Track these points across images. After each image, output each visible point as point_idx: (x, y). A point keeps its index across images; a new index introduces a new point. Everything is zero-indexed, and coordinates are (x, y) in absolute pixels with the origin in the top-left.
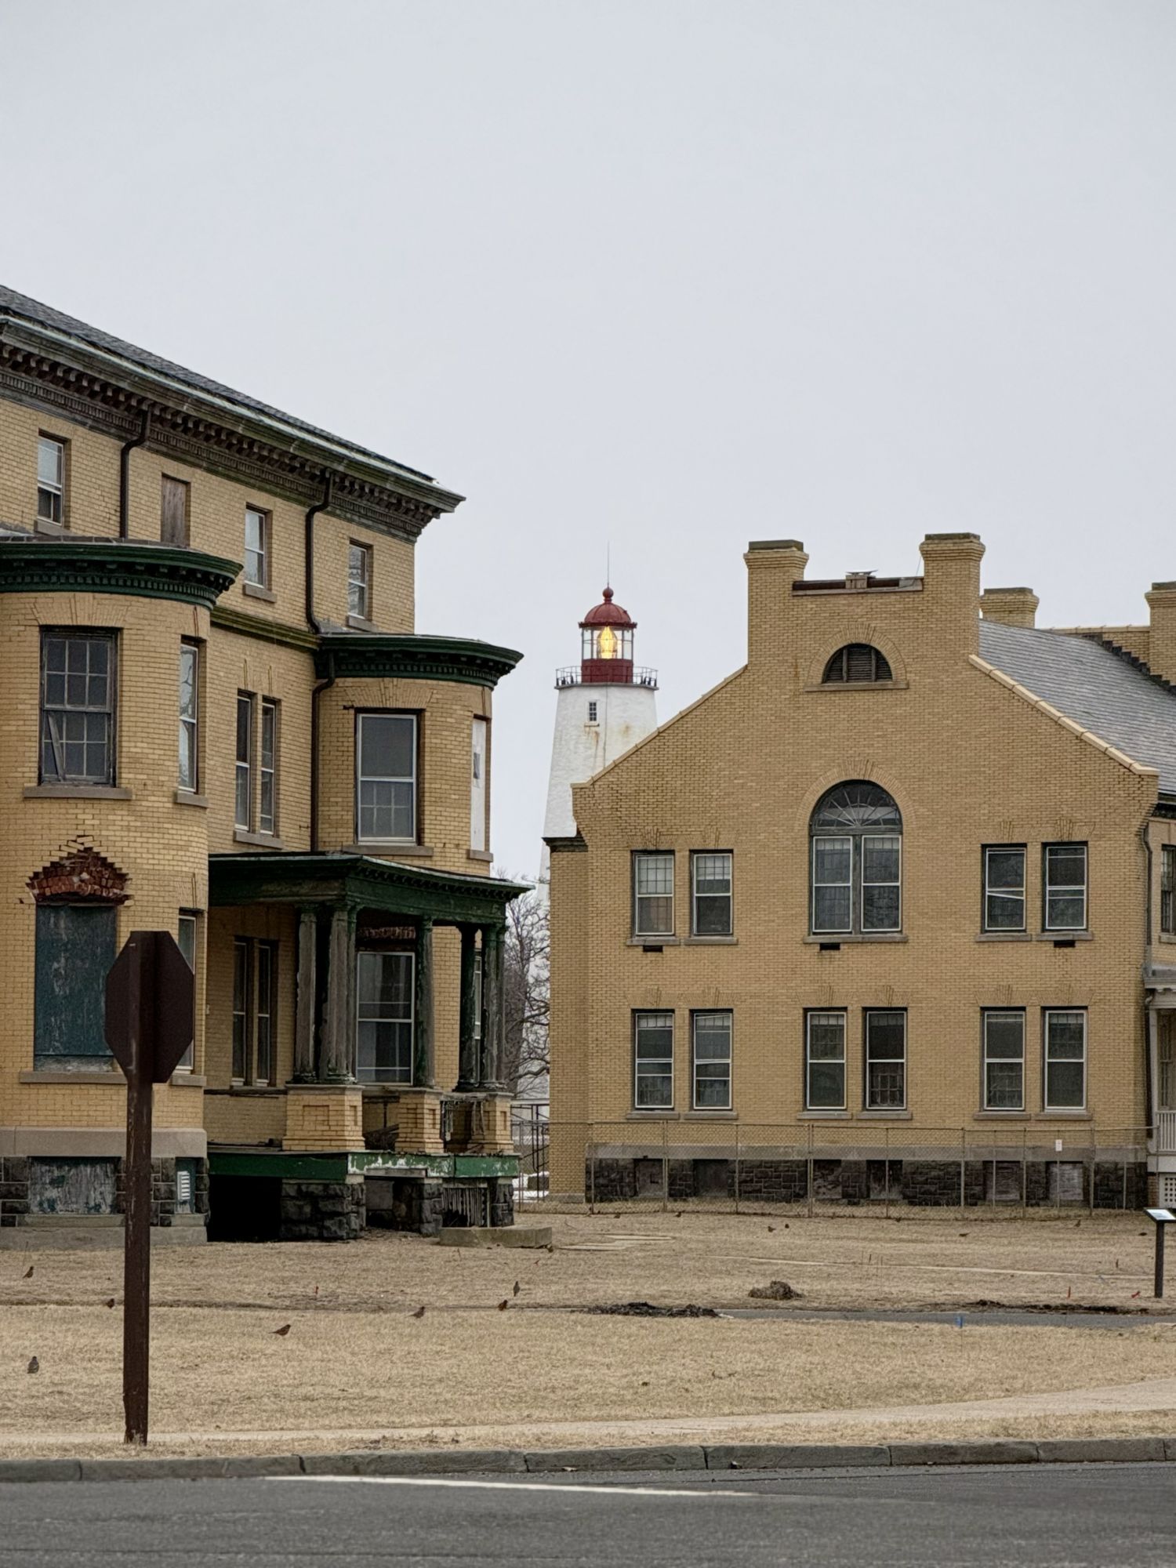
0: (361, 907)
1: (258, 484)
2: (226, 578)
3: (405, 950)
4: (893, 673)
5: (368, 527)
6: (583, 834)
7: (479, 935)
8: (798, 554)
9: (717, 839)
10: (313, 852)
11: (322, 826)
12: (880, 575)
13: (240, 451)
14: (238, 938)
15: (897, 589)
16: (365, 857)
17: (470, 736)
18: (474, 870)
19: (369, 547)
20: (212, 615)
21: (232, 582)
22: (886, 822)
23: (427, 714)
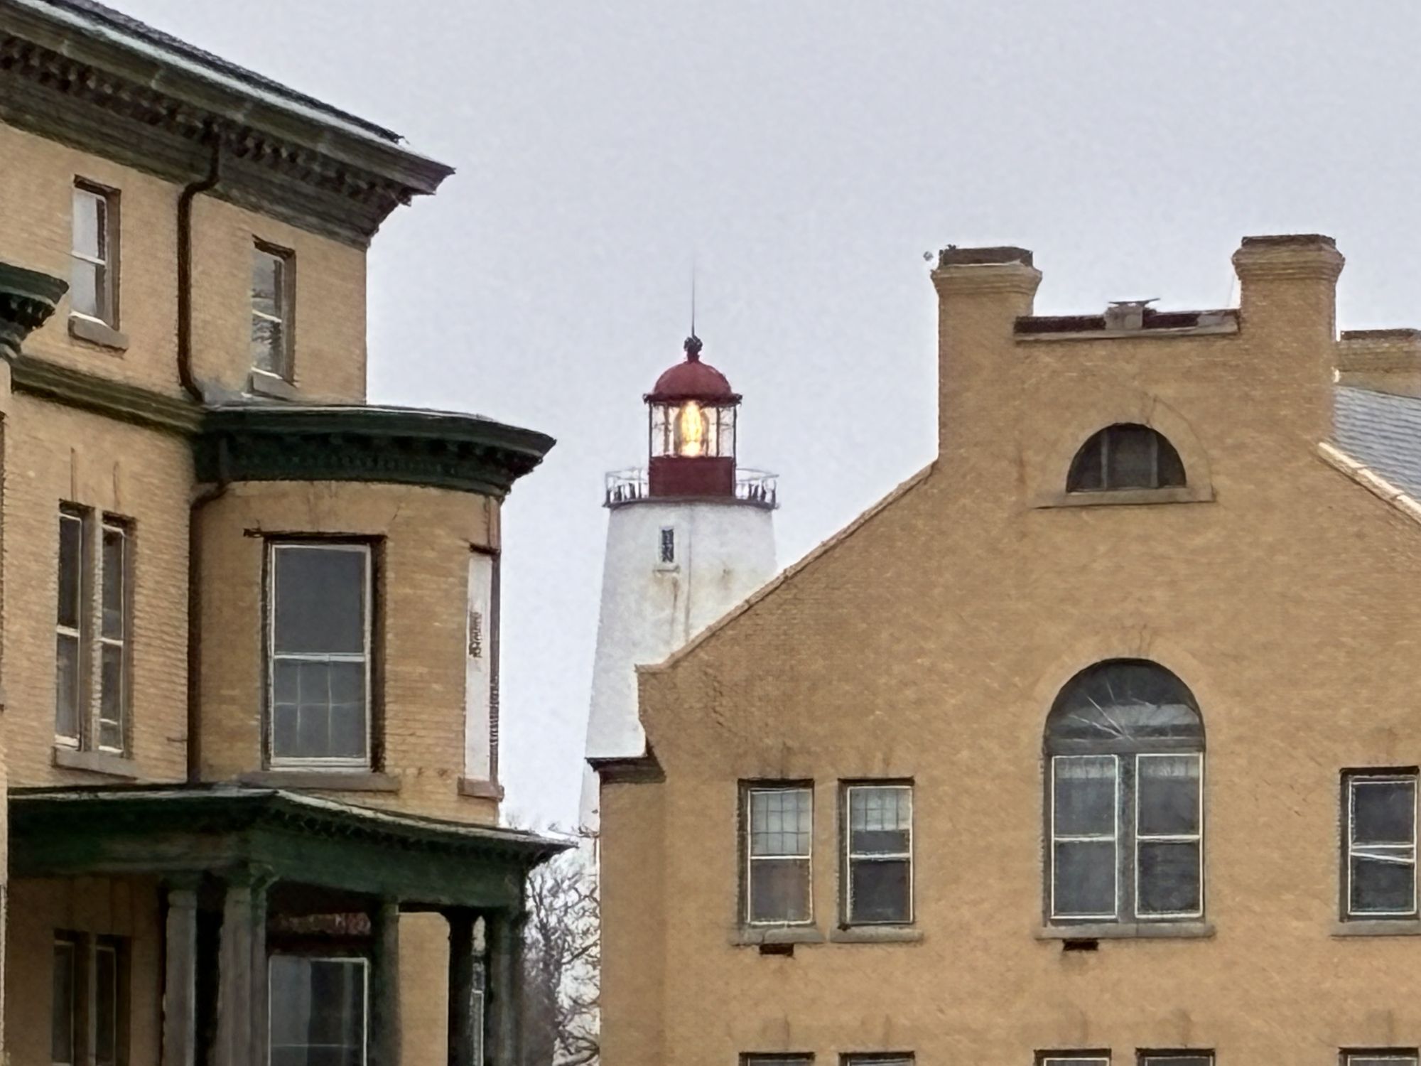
0: (275, 879)
1: (96, 143)
2: (39, 306)
3: (353, 954)
4: (1188, 473)
5: (286, 219)
6: (657, 752)
7: (480, 927)
8: (1024, 270)
9: (887, 762)
10: (193, 782)
11: (208, 740)
12: (1162, 307)
13: (65, 86)
14: (59, 934)
15: (1192, 330)
16: (282, 793)
17: (464, 583)
18: (471, 816)
19: (288, 255)
20: (13, 370)
21: (49, 311)
22: (1177, 730)
23: (390, 545)
